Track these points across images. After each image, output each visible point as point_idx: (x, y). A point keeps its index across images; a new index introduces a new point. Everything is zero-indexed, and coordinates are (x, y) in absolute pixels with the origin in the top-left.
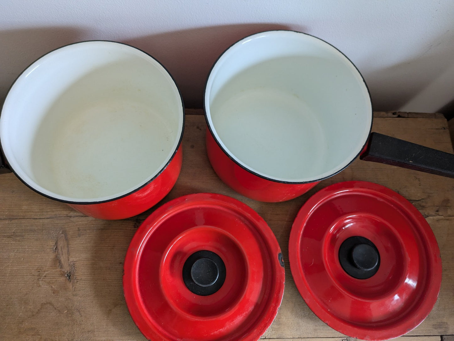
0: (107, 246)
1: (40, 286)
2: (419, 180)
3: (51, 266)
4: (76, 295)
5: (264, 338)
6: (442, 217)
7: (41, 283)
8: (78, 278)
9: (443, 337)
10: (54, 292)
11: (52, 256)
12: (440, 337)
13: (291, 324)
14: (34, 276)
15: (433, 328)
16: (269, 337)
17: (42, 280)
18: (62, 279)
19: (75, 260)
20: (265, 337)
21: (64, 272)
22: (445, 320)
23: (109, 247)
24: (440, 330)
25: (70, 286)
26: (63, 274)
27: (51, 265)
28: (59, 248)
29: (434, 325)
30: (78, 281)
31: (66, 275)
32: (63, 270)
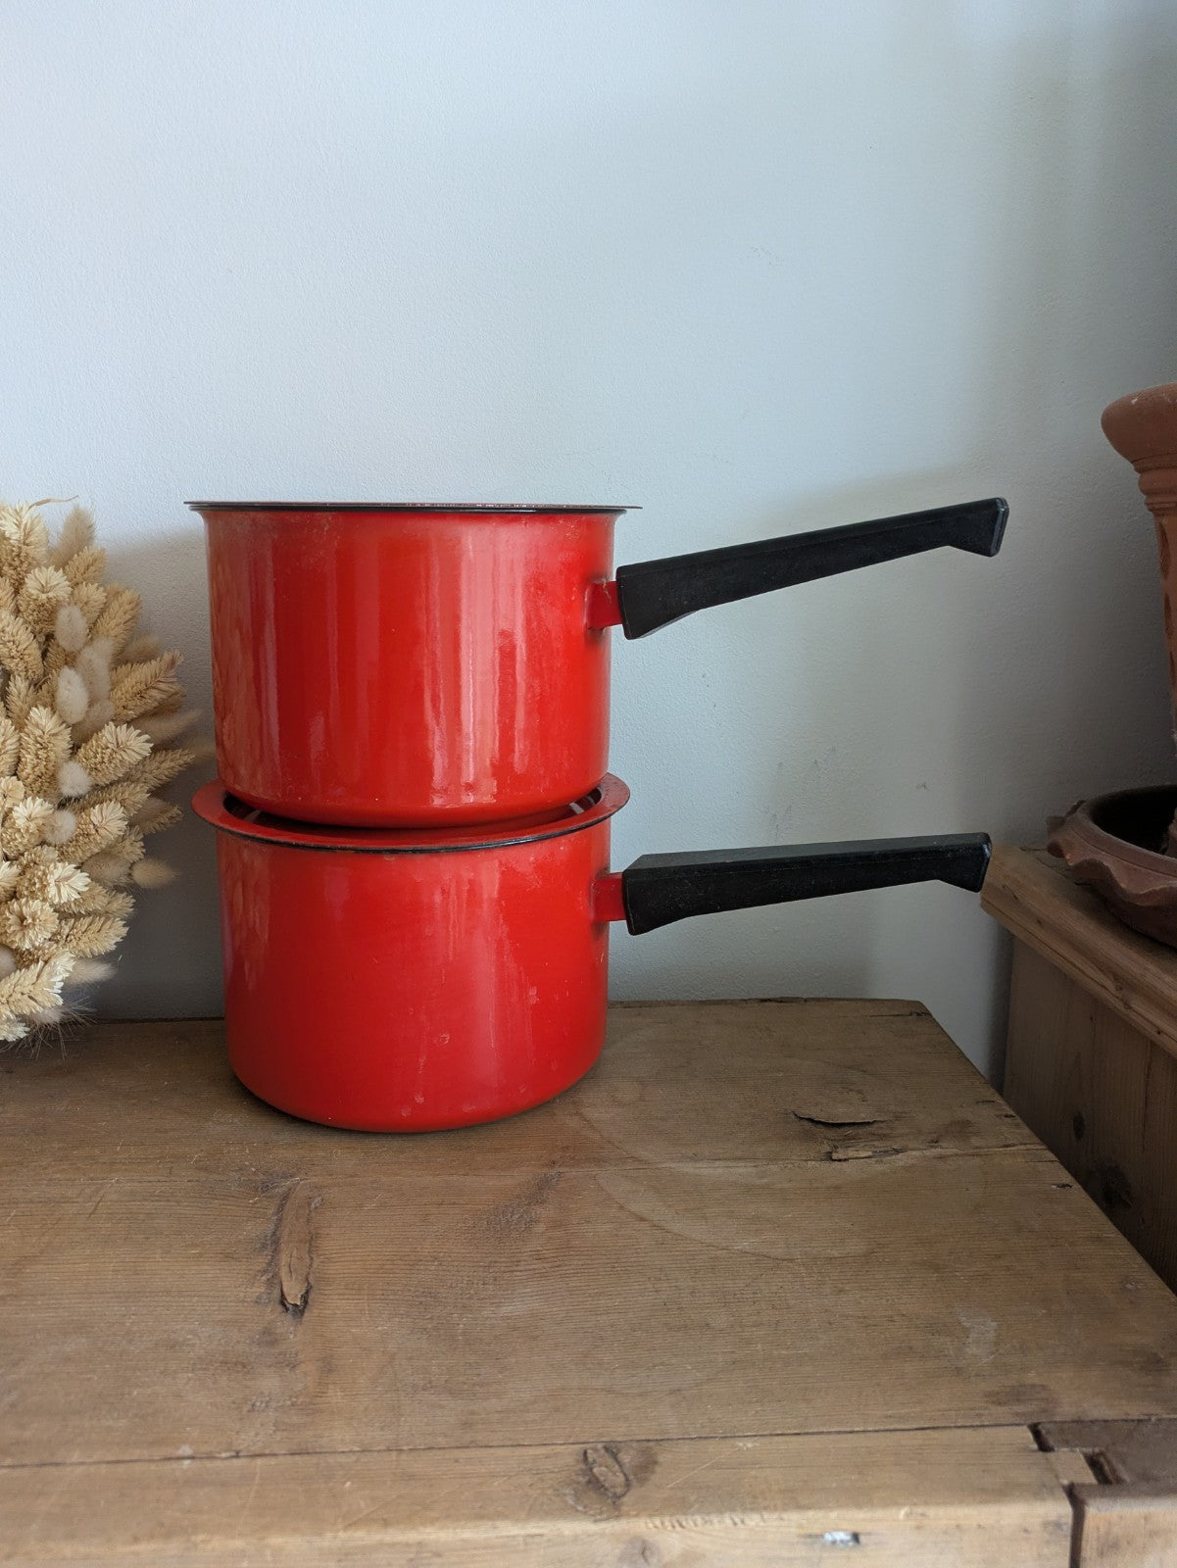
2: (859, 1092)
5: (233, 1454)
6: (954, 1150)
9: (1040, 1427)
12: (1025, 1428)
13: (366, 1409)
15: (986, 1402)
16: (256, 1449)
20: (238, 1452)
22: (1032, 1378)
24: (1019, 1408)
29: (988, 1395)
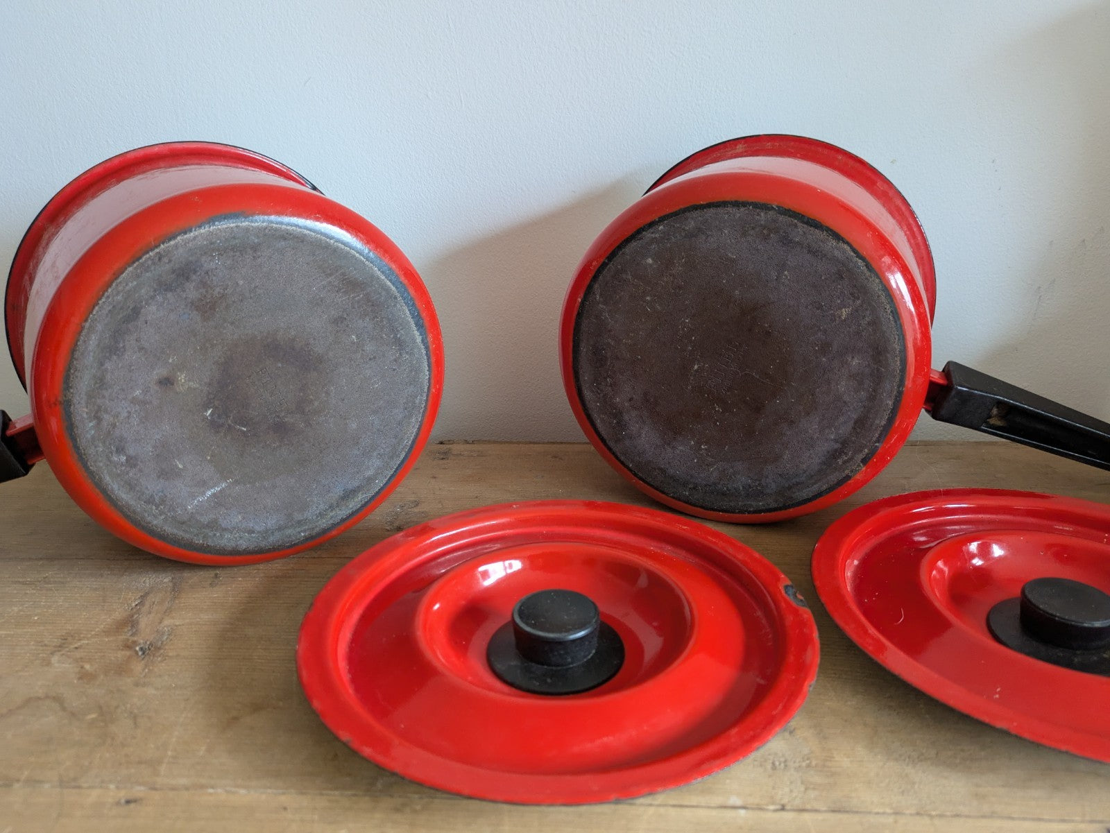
0: (281, 602)
1: (49, 664)
3: (104, 632)
4: (144, 685)
7: (55, 659)
8: (170, 654)
10: (85, 677)
11: (119, 614)
14: (46, 645)
17: (63, 654)
18: (122, 655)
19: (177, 623)
21: (135, 643)
23: (285, 605)
25: (138, 667)
26: (128, 646)
27: (105, 630)
28: (147, 604)
30: (165, 659)
31: (137, 648)
32: (135, 639)
